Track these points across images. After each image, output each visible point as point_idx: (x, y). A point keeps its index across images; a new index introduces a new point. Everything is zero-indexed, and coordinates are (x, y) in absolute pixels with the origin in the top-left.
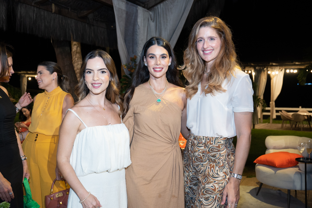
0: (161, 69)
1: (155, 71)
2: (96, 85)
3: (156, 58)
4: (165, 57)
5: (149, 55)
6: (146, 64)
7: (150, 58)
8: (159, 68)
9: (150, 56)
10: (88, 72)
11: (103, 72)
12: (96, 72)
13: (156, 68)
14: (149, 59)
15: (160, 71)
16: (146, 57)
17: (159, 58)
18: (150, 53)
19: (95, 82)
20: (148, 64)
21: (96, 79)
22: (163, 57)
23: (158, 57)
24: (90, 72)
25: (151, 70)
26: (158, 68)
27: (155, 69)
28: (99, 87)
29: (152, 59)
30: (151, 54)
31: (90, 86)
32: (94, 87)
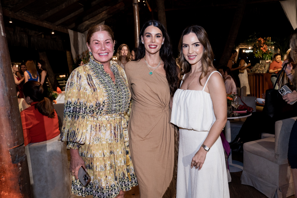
0: (155, 46)
1: (150, 48)
2: (191, 57)
3: (152, 36)
4: (160, 37)
5: (146, 34)
6: (143, 43)
7: (147, 36)
8: (154, 45)
10: (184, 46)
11: (197, 45)
12: (191, 46)
13: (151, 45)
14: (146, 38)
15: (155, 48)
16: (143, 37)
17: (155, 36)
19: (191, 55)
20: (144, 42)
21: (191, 52)
22: (158, 36)
23: (153, 35)
24: (186, 46)
25: (147, 47)
26: (153, 45)
27: (151, 46)
28: (194, 58)
29: (149, 37)
30: (148, 33)
31: (187, 58)
32: (190, 59)
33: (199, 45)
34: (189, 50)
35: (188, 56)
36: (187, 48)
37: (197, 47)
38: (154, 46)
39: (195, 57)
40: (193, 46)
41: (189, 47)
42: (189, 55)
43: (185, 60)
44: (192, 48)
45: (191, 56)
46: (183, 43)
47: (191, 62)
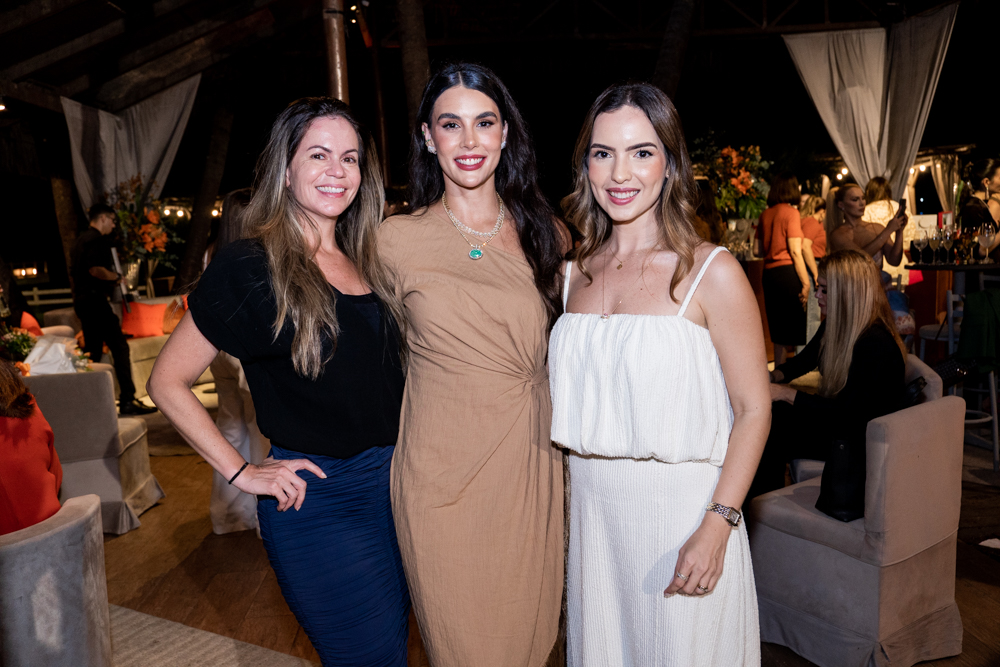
0: (479, 160)
1: (462, 167)
2: (620, 196)
3: (463, 126)
4: (491, 123)
5: (440, 118)
6: (431, 149)
7: (445, 126)
8: (475, 157)
9: (445, 120)
10: (599, 152)
11: (643, 154)
12: (622, 155)
13: (464, 158)
14: (441, 132)
15: (478, 166)
16: (429, 127)
17: (473, 124)
18: (444, 111)
19: (619, 186)
20: (437, 145)
21: (620, 177)
22: (484, 122)
23: (468, 122)
24: (604, 155)
25: (449, 165)
26: (470, 157)
27: (462, 161)
28: (630, 200)
29: (451, 130)
30: (447, 115)
31: (602, 198)
32: (614, 201)
33: (651, 154)
34: (613, 170)
35: (609, 191)
36: (609, 160)
37: (643, 159)
38: (473, 162)
39: (632, 194)
40: (631, 157)
41: (616, 156)
42: (614, 185)
43: (595, 205)
44: (626, 162)
45: (618, 191)
46: (596, 140)
47: (616, 213)
